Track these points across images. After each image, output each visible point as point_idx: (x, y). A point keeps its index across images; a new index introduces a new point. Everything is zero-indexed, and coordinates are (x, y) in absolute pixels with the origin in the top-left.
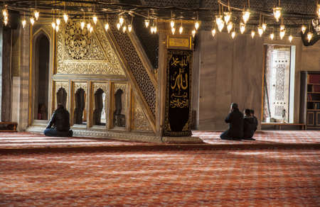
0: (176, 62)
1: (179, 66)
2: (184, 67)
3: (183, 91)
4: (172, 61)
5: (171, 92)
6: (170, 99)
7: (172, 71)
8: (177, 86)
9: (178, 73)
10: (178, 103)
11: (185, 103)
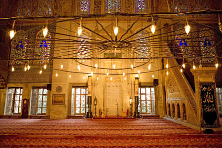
0: (204, 89)
1: (206, 91)
2: (210, 91)
3: (211, 103)
4: (202, 89)
5: (203, 104)
6: (203, 108)
7: (203, 94)
8: (207, 101)
9: (206, 94)
10: (208, 110)
11: (213, 109)
